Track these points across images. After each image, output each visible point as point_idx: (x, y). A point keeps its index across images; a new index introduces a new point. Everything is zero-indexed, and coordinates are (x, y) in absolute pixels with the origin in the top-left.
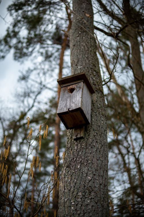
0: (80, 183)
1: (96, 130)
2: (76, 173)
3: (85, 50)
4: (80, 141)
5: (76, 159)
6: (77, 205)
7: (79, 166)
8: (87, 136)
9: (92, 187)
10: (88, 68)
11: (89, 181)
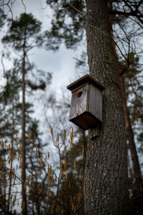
0: (97, 181)
1: (110, 126)
2: (93, 172)
3: (98, 44)
4: (96, 140)
5: (93, 158)
6: (95, 201)
7: (95, 165)
8: (102, 133)
9: (108, 183)
10: (101, 62)
11: (105, 178)
